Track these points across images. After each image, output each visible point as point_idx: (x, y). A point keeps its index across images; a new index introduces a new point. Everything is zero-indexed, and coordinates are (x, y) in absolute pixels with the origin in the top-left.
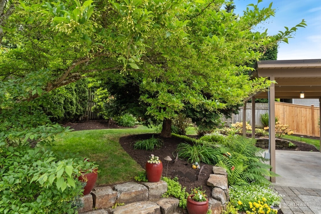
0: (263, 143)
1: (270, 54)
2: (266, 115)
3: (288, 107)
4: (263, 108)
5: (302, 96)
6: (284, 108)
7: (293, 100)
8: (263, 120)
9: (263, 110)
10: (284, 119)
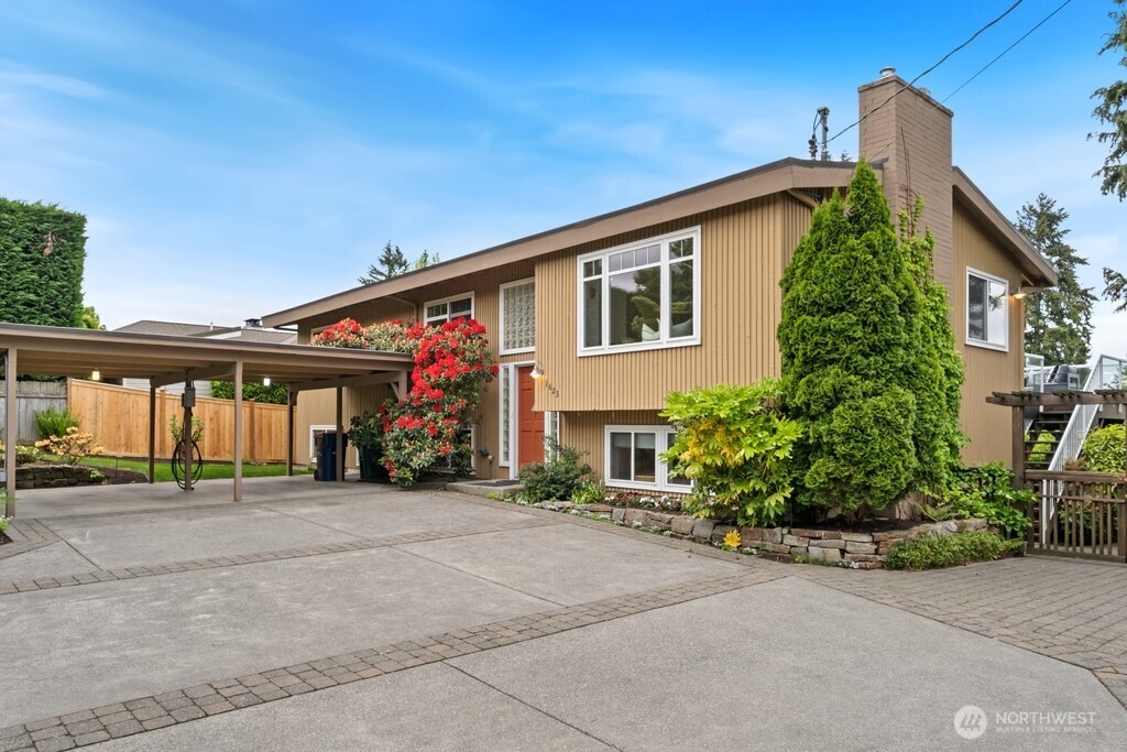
0: (31, 476)
1: (65, 258)
2: (48, 412)
3: (106, 393)
4: (42, 395)
5: (96, 375)
6: (97, 396)
7: (125, 380)
8: (40, 424)
9: (42, 401)
10: (96, 421)
